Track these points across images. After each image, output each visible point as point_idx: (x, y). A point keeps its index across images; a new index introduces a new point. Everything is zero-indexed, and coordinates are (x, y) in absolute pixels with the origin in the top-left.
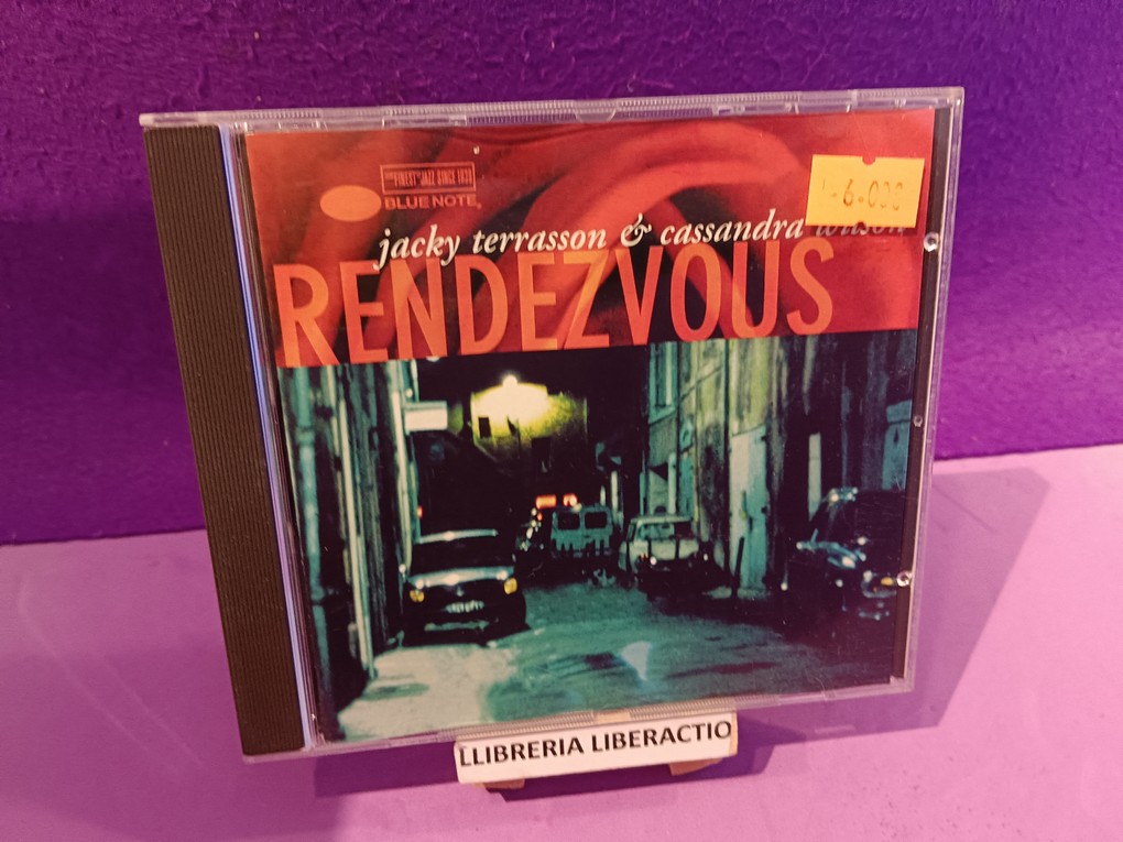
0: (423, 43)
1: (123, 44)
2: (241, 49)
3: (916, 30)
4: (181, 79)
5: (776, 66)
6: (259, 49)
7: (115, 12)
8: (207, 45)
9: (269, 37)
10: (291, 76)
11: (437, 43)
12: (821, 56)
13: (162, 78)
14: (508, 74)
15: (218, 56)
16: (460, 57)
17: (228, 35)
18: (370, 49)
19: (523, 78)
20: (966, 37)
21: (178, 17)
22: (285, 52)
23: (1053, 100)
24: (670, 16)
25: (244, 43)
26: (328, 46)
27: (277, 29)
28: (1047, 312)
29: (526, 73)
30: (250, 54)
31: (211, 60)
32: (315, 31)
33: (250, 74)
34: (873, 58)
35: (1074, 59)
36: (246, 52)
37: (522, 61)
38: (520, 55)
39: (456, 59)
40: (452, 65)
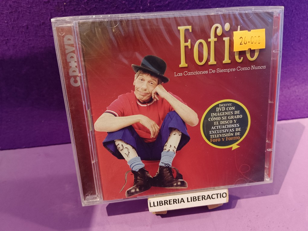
0: (112, 5)
1: (28, 7)
2: (61, 8)
4: (44, 17)
6: (66, 8)
8: (51, 7)
9: (68, 4)
11: (116, 4)
13: (39, 17)
15: (54, 10)
16: (122, 8)
17: (57, 4)
18: (97, 7)
22: (73, 8)
23: (292, 20)
25: (62, 6)
26: (85, 6)
27: (71, 2)
28: (292, 81)
30: (63, 9)
31: (52, 11)
32: (81, 2)
33: (63, 15)
35: (297, 8)
36: (62, 9)
37: (140, 9)
38: (139, 8)
39: (121, 9)
40: (120, 11)
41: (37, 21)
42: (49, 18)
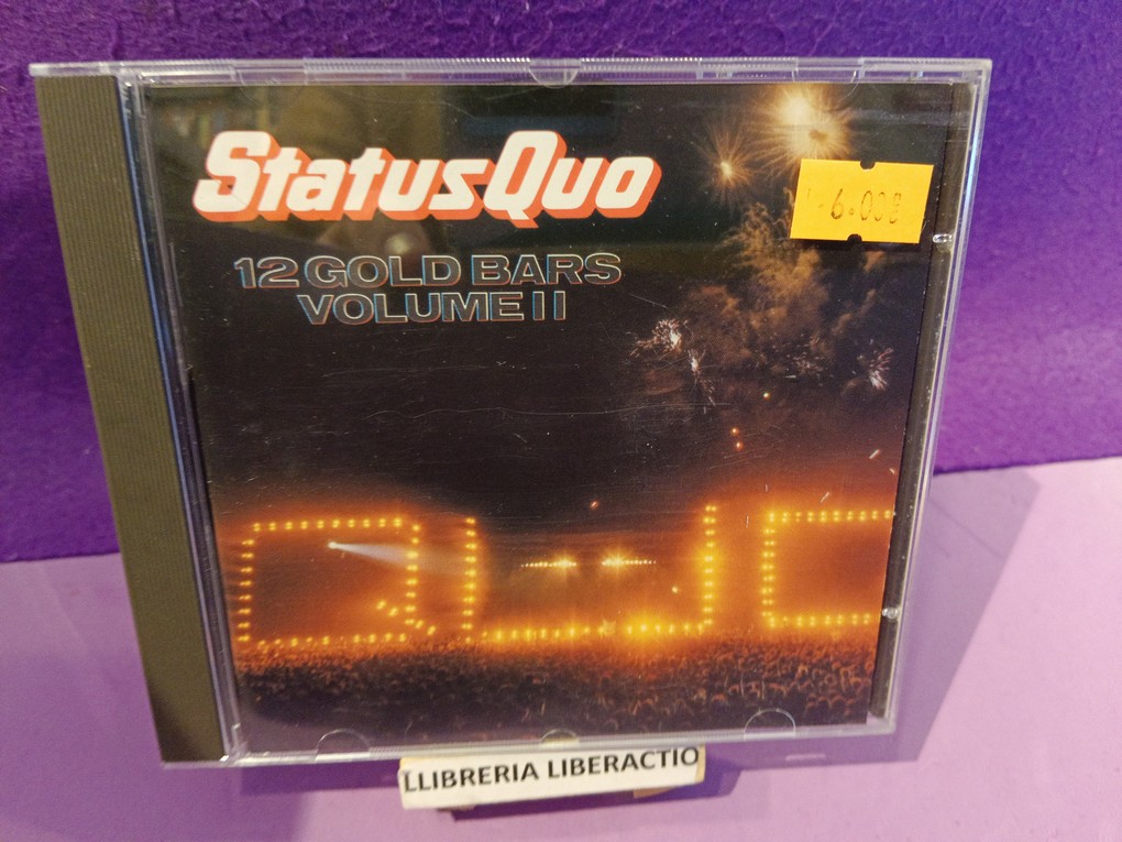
2: (160, 5)
4: (91, 40)
5: (781, 36)
10: (219, 37)
12: (830, 27)
13: (68, 37)
14: (475, 39)
15: (133, 13)
16: (418, 17)
19: (492, 45)
20: (987, 8)
22: (212, 9)
23: (1072, 81)
28: (1054, 309)
29: (496, 39)
30: (171, 12)
31: (124, 18)
33: (171, 34)
34: (888, 29)
35: (1096, 35)
36: (165, 9)
37: (491, 25)
38: (489, 17)
39: (414, 20)
40: (409, 27)
42: (111, 44)
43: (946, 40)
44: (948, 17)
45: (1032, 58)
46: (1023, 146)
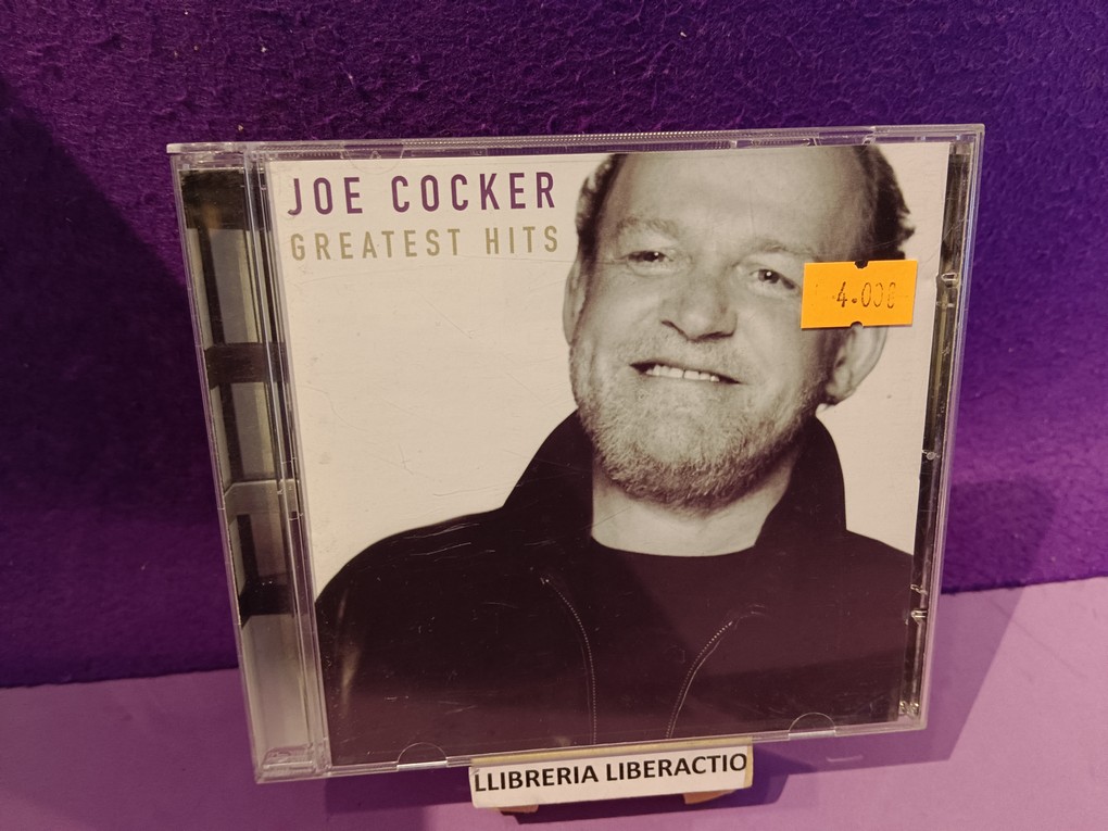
1: (87, 134)
3: (997, 108)
4: (154, 175)
7: (75, 99)
9: (255, 129)
13: (132, 172)
17: (207, 127)
20: (1049, 113)
21: (149, 106)
24: (719, 101)
27: (264, 121)
32: (309, 123)
41: (124, 188)
43: (1008, 146)
44: (1010, 124)
45: (1095, 158)
46: (1087, 244)
